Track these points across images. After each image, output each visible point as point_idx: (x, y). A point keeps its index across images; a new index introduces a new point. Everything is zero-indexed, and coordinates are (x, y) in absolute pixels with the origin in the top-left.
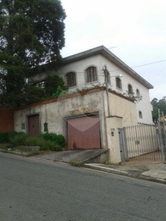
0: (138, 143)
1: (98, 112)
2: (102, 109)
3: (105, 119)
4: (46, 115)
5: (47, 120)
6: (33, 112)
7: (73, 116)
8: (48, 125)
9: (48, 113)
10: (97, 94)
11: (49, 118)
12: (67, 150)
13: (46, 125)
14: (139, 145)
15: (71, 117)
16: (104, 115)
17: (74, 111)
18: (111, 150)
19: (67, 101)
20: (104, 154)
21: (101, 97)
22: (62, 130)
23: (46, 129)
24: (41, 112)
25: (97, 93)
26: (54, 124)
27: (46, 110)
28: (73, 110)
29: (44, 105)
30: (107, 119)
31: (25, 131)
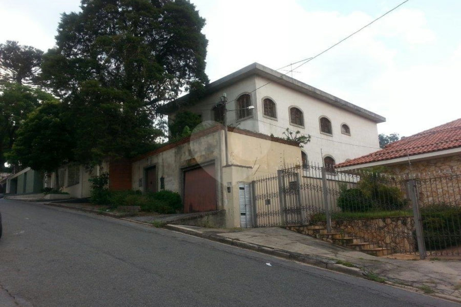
0: (268, 202)
1: (214, 160)
2: (218, 156)
3: (221, 170)
4: (163, 166)
5: (163, 174)
6: (151, 163)
7: (189, 167)
8: (165, 180)
9: (165, 164)
10: (213, 135)
11: (166, 170)
12: (183, 213)
13: (162, 179)
14: (269, 205)
15: (187, 168)
16: (221, 164)
17: (190, 160)
18: (227, 212)
19: (183, 147)
20: (210, 216)
21: (218, 140)
22: (178, 186)
23: (163, 186)
24: (158, 163)
25: (214, 133)
26: (171, 178)
27: (163, 160)
28: (189, 158)
29: (161, 154)
30: (224, 169)
31: (141, 189)
